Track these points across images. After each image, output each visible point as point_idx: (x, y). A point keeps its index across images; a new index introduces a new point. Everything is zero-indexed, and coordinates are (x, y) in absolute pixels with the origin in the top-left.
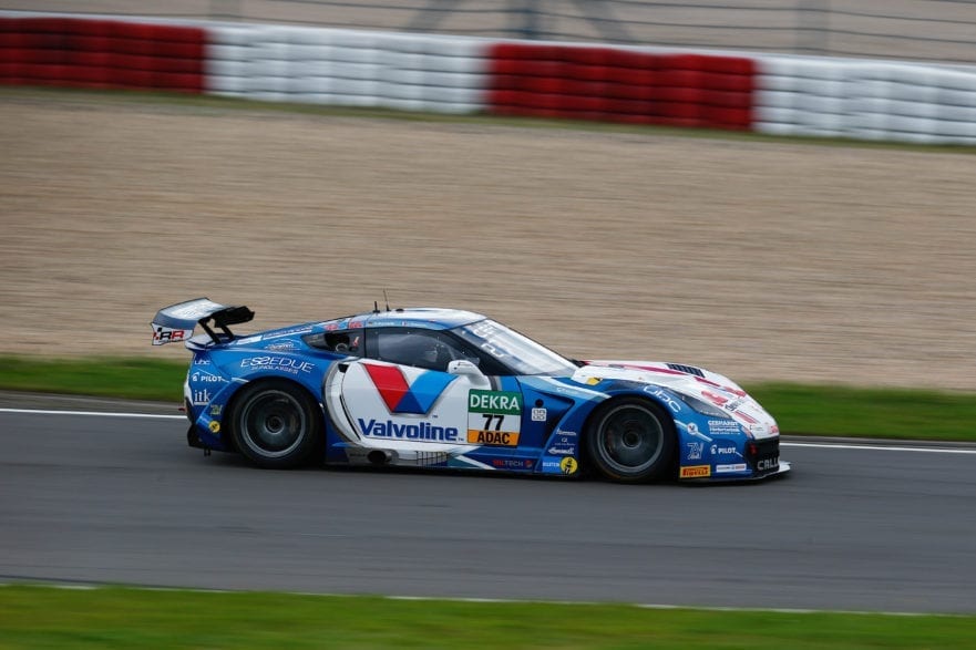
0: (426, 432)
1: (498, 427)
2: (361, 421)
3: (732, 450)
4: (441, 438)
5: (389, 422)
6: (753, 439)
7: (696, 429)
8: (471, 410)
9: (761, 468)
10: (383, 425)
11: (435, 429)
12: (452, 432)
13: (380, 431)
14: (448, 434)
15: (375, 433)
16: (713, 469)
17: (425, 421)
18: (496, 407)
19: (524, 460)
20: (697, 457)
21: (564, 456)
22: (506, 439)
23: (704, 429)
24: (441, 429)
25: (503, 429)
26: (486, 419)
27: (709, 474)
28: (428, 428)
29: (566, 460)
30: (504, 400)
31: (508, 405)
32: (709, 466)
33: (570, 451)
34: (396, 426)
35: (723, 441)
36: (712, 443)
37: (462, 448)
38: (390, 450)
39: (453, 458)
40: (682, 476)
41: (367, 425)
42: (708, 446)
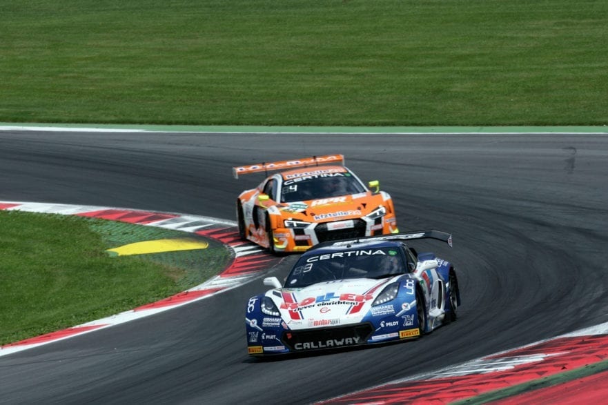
3: (273, 337)
6: (289, 331)
7: (256, 323)
16: (263, 348)
20: (255, 341)
23: (260, 324)
27: (262, 352)
35: (269, 330)
36: (262, 333)
42: (261, 333)
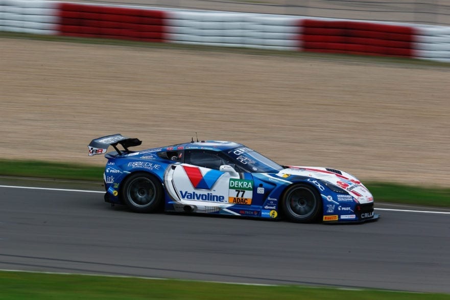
0: (210, 198)
1: (242, 196)
2: (181, 192)
3: (348, 208)
4: (217, 200)
5: (194, 193)
6: (359, 204)
7: (331, 198)
8: (230, 188)
9: (362, 217)
10: (191, 194)
11: (214, 196)
12: (221, 198)
13: (189, 197)
14: (220, 199)
15: (188, 198)
16: (339, 217)
17: (210, 192)
18: (242, 187)
19: (253, 211)
20: (332, 211)
21: (271, 210)
22: (246, 201)
23: (335, 199)
24: (217, 196)
25: (245, 197)
26: (237, 192)
28: (211, 196)
29: (272, 212)
30: (245, 184)
31: (247, 186)
32: (337, 216)
33: (274, 208)
34: (197, 195)
35: (344, 204)
36: (339, 205)
37: (225, 205)
38: (193, 205)
39: (222, 209)
40: (324, 220)
41: (184, 194)
42: (337, 206)
